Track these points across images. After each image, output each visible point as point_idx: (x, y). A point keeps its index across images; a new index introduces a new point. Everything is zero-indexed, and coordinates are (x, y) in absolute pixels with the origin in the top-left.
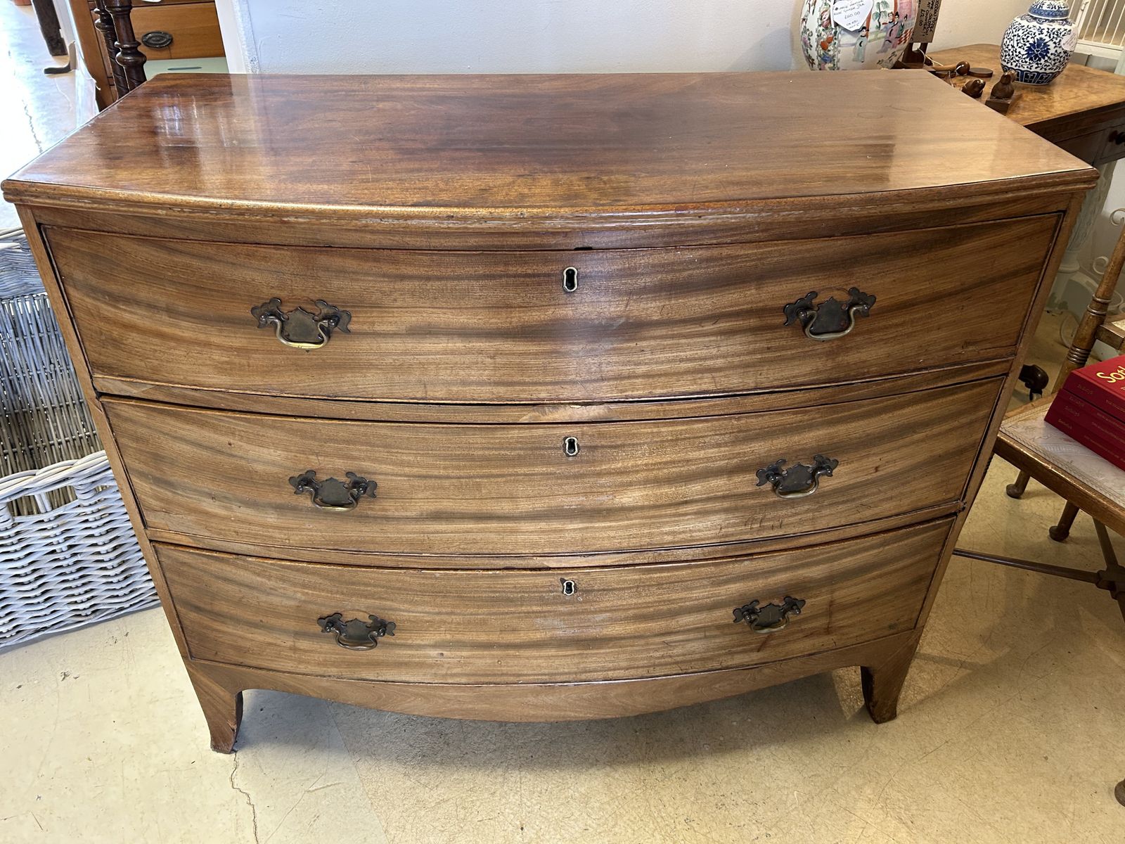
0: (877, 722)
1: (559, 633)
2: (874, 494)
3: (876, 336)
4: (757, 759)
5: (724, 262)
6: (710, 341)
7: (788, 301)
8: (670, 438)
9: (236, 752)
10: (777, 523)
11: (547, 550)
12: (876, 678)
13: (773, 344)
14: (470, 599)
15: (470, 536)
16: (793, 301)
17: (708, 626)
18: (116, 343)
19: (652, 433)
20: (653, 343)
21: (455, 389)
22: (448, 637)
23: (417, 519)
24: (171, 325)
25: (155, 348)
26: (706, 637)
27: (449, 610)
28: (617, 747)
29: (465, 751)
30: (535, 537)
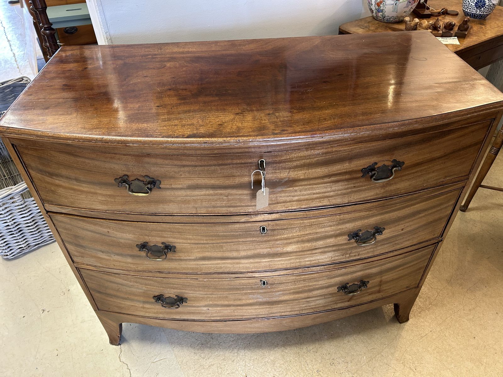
0: (401, 323)
1: (261, 300)
2: (401, 239)
3: (404, 178)
4: (348, 342)
5: (334, 154)
6: (327, 185)
7: (364, 167)
8: (308, 224)
9: (120, 345)
10: (357, 254)
11: (253, 270)
12: (400, 307)
13: (357, 185)
14: (220, 289)
15: (218, 266)
16: (366, 167)
17: (326, 294)
18: (53, 192)
19: (300, 223)
20: (300, 187)
21: (210, 209)
22: (211, 303)
23: (194, 260)
24: (78, 185)
25: (72, 194)
26: (325, 298)
27: (211, 293)
28: (286, 338)
29: (220, 342)
30: (248, 265)
